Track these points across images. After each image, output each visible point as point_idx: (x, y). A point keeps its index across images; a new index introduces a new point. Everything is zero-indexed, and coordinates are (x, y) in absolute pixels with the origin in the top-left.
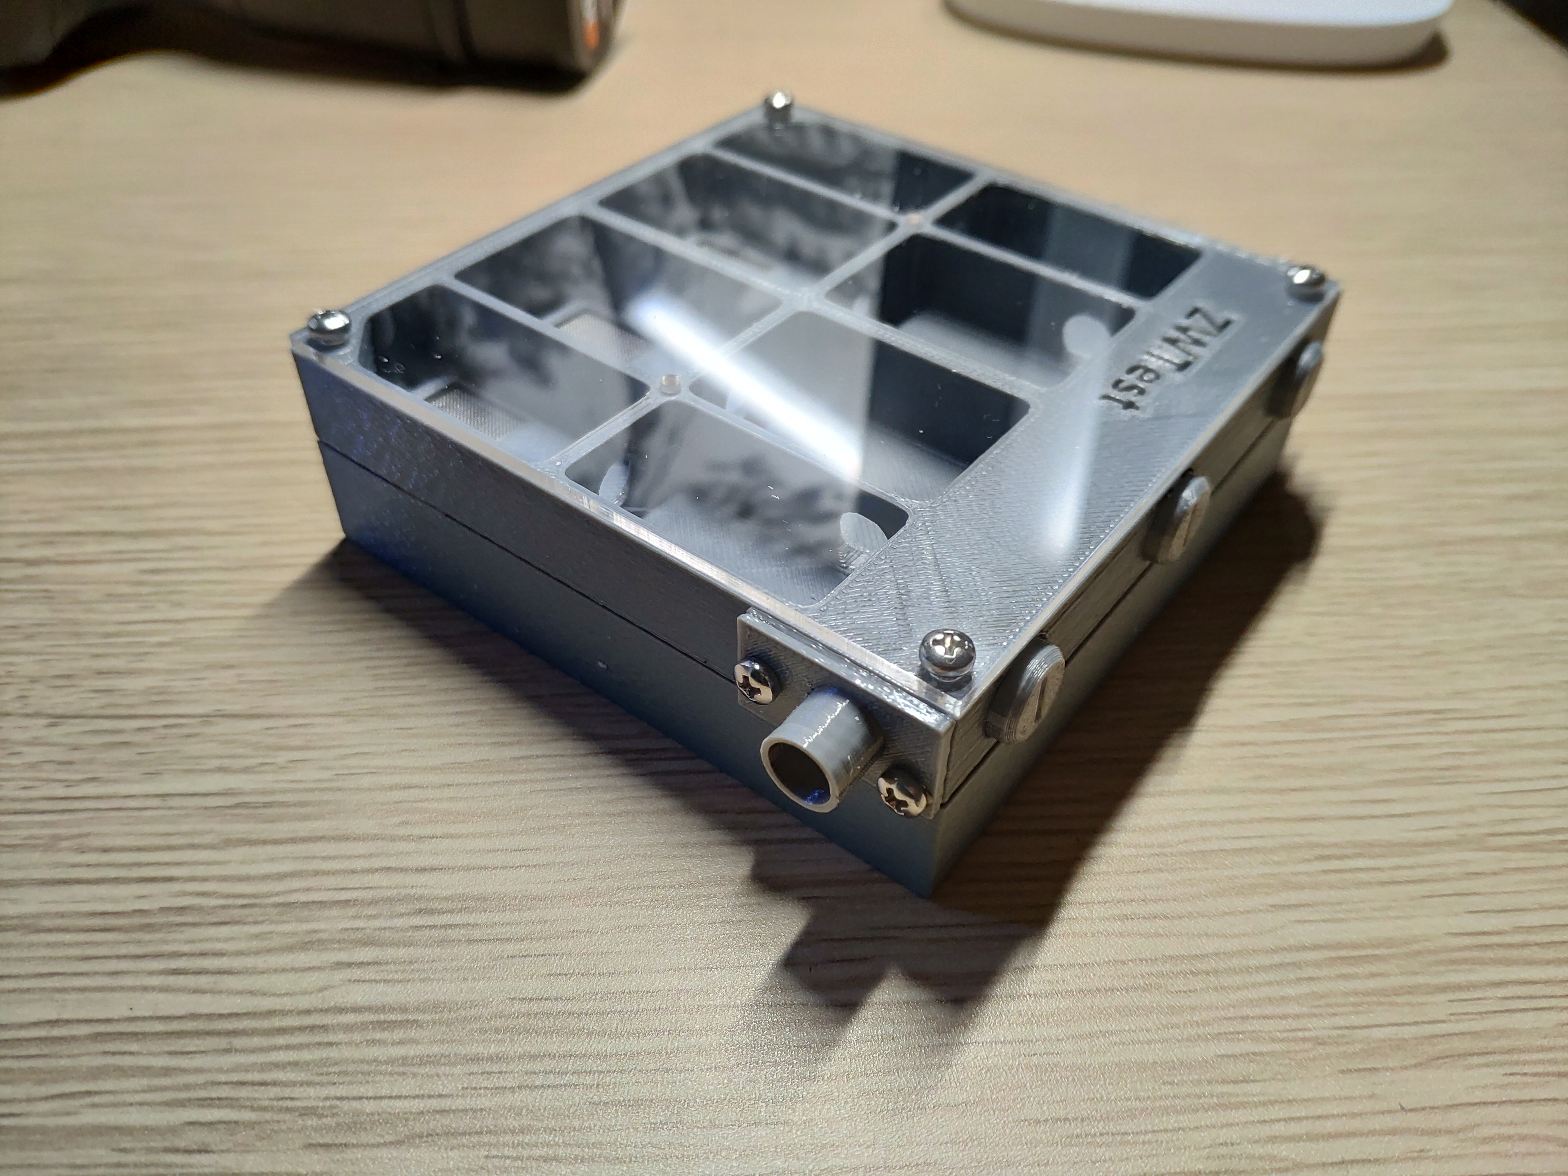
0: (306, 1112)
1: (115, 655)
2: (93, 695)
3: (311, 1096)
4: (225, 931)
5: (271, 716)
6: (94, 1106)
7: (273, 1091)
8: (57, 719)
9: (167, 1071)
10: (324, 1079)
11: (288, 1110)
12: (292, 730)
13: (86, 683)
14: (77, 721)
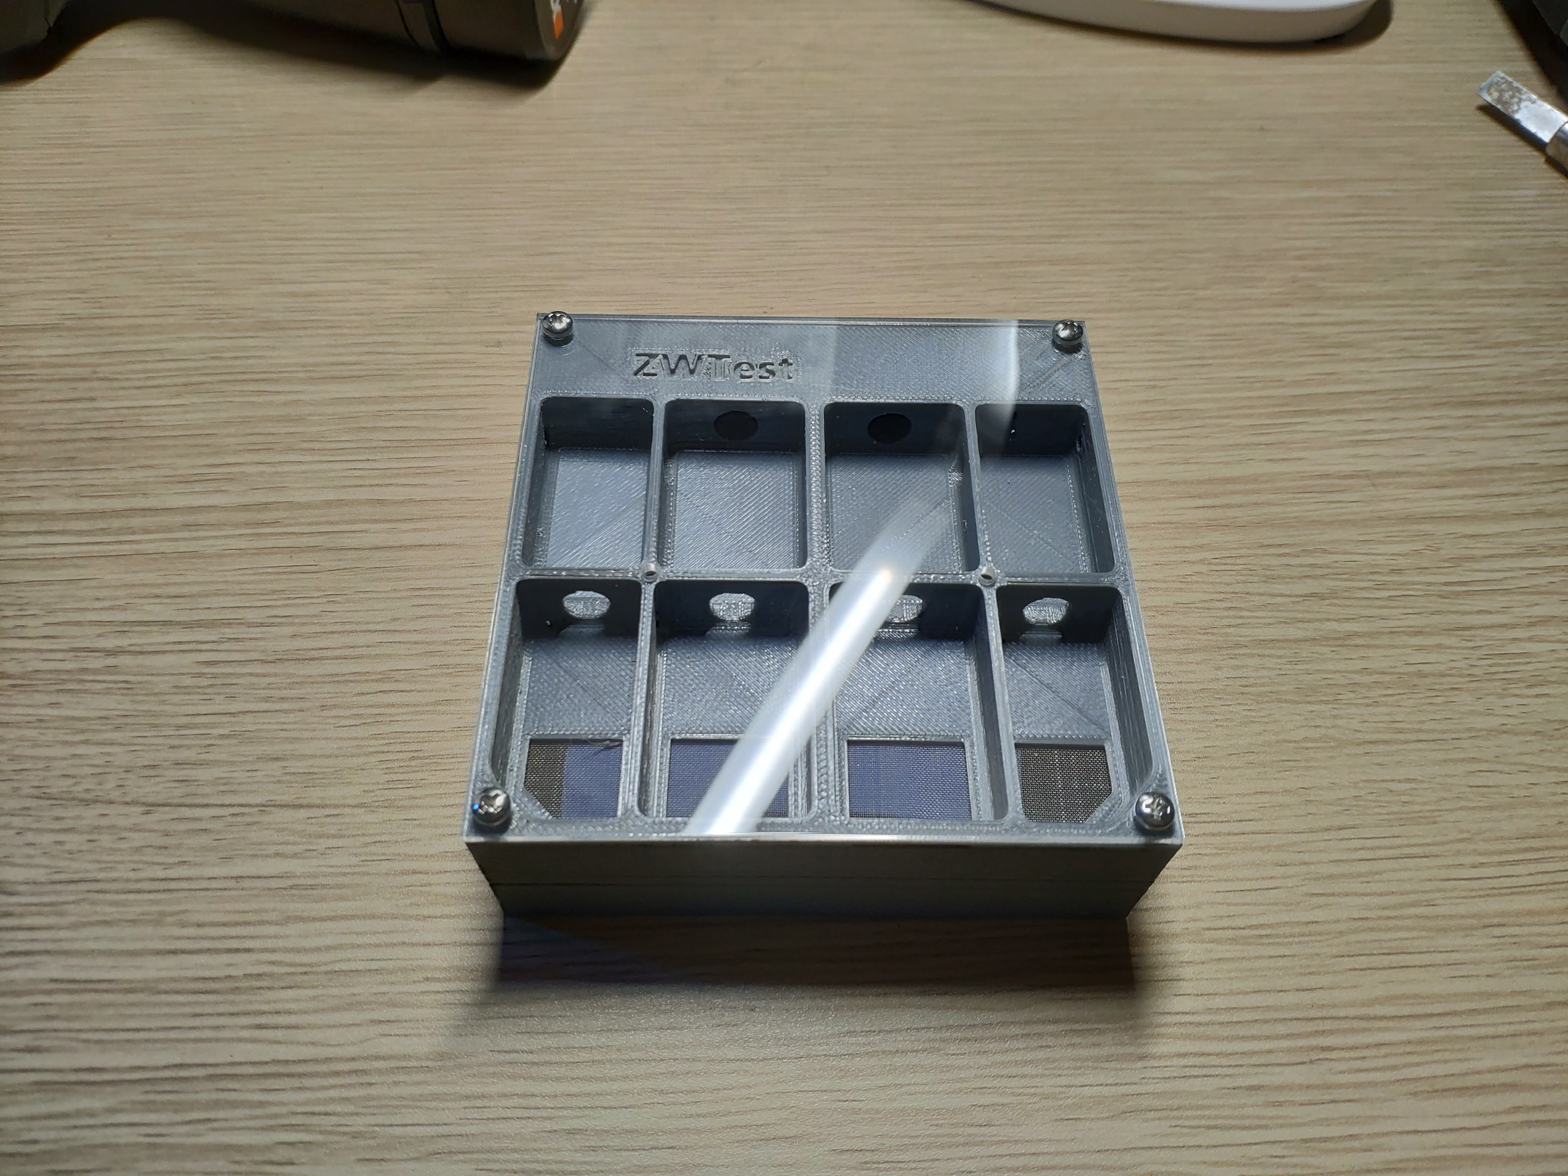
0: (355, 1136)
1: (189, 747)
2: (176, 785)
3: (359, 1123)
4: (290, 993)
5: (309, 806)
6: (214, 1130)
7: (333, 1120)
8: (151, 807)
9: (261, 1104)
10: (368, 1111)
11: (345, 1134)
12: (328, 820)
13: (166, 773)
14: (166, 809)
